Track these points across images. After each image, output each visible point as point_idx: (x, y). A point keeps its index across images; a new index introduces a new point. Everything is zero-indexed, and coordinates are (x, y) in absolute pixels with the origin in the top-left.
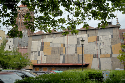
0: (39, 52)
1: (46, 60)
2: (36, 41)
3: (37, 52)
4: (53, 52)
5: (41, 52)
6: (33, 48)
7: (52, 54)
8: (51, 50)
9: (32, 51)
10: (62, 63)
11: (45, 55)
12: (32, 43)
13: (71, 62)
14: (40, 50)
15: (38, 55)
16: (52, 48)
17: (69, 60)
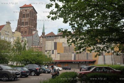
0: (53, 51)
1: (59, 58)
2: (50, 42)
3: (51, 50)
4: (65, 51)
5: (54, 50)
6: (47, 47)
7: (64, 52)
8: (63, 49)
9: (46, 50)
10: (74, 60)
11: (58, 53)
12: (46, 43)
13: (81, 59)
14: (53, 49)
15: (52, 54)
16: (64, 47)
17: (79, 58)
